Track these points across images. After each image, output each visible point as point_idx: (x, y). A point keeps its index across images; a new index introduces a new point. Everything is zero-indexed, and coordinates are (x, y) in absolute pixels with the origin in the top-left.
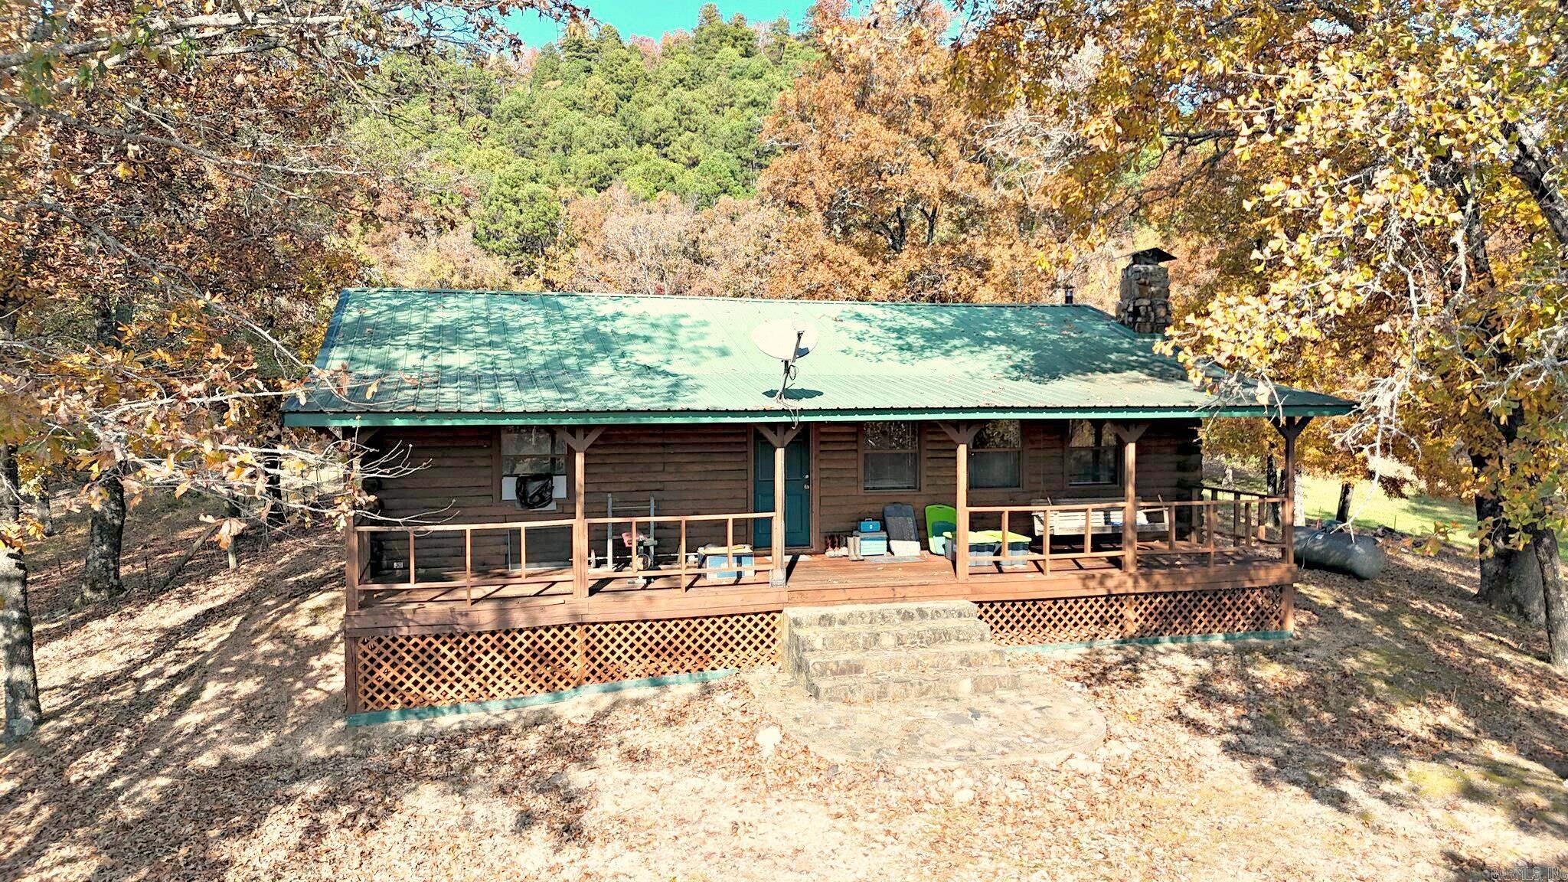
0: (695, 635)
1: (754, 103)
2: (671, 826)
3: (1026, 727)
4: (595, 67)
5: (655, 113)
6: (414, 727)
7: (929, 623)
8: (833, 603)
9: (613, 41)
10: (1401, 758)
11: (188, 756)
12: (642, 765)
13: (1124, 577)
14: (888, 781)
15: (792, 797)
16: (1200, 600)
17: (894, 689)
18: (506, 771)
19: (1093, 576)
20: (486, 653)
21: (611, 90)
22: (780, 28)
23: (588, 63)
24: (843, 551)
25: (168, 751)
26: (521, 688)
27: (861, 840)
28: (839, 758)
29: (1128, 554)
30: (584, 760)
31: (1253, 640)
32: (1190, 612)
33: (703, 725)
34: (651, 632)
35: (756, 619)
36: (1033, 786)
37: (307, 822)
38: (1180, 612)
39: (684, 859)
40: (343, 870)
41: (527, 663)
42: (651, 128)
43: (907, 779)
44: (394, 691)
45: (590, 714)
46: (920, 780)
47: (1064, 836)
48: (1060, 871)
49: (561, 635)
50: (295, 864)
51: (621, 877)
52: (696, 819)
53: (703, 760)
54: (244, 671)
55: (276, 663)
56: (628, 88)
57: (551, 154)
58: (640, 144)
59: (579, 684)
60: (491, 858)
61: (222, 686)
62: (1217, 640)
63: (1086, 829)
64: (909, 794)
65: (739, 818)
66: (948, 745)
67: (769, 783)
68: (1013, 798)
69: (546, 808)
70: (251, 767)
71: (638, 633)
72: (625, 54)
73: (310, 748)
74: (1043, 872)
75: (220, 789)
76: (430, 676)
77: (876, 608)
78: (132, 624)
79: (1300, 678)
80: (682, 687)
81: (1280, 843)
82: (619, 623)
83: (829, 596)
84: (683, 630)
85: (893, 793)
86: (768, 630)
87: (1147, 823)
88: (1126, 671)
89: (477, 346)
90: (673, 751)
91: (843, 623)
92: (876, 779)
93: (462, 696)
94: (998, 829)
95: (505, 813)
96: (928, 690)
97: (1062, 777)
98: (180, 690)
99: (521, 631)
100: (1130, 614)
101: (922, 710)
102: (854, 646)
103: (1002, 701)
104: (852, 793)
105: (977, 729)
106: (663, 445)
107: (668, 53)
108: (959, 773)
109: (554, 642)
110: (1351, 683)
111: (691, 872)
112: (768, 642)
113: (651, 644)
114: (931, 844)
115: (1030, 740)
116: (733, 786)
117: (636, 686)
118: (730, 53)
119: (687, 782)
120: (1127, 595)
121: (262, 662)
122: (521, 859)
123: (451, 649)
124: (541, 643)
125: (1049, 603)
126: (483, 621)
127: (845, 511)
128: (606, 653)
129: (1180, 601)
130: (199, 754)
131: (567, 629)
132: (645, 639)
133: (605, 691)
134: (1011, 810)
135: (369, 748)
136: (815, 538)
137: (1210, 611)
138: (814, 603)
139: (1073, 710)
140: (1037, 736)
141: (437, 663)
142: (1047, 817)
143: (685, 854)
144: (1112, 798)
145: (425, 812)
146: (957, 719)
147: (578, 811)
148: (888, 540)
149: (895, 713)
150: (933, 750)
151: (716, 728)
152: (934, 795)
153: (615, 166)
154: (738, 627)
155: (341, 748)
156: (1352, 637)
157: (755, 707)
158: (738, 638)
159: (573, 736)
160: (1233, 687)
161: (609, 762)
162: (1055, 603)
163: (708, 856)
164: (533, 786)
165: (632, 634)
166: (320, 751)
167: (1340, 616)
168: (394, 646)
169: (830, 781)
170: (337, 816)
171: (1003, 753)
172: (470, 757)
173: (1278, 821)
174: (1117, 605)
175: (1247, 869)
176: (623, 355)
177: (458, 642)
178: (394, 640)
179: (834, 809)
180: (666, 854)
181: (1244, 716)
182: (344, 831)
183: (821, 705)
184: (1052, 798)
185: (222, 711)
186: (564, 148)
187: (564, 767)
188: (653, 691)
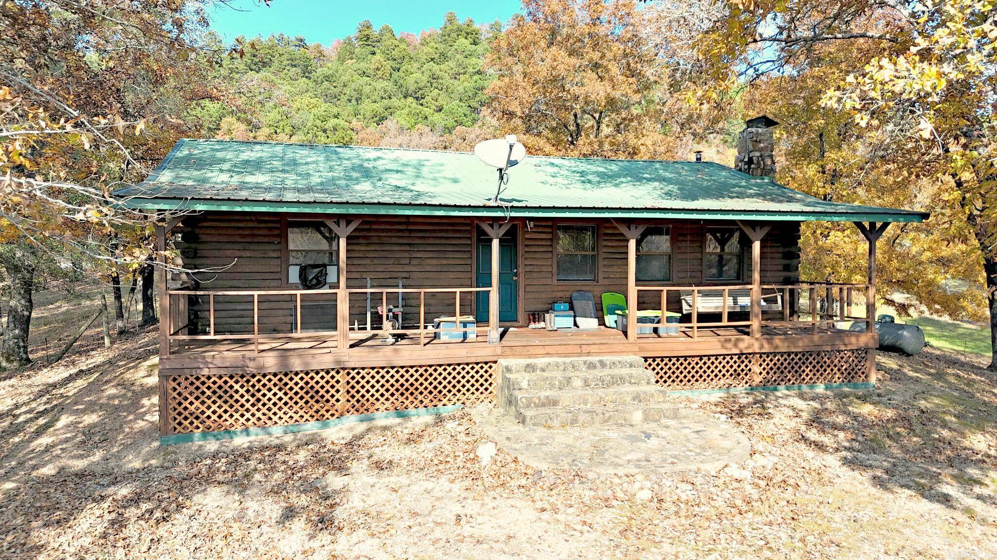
0: (431, 379)
1: (479, 72)
2: (406, 518)
3: (688, 444)
4: (378, 51)
5: (415, 77)
6: (212, 446)
7: (607, 371)
8: (536, 356)
9: (389, 34)
10: (981, 469)
11: (35, 467)
12: (386, 472)
13: (753, 341)
14: (582, 483)
15: (505, 495)
16: (807, 359)
17: (582, 418)
18: (278, 477)
19: (730, 340)
20: (270, 390)
21: (388, 65)
22: (496, 27)
23: (373, 49)
24: (542, 324)
25: (21, 464)
26: (296, 417)
27: (562, 529)
28: (543, 466)
29: (755, 323)
30: (341, 469)
31: (846, 389)
32: (800, 367)
33: (436, 443)
34: (397, 376)
35: (477, 367)
36: (699, 488)
37: (114, 515)
38: (793, 368)
39: (415, 544)
40: (134, 553)
41: (302, 398)
42: (412, 88)
43: (598, 482)
44: (197, 418)
45: (349, 437)
46: (608, 482)
47: (729, 526)
48: (731, 555)
49: (328, 377)
50: (96, 548)
51: (362, 558)
52: (426, 512)
53: (435, 468)
54: (91, 408)
55: (116, 402)
56: (398, 63)
57: (349, 104)
58: (405, 97)
59: (342, 415)
60: (257, 543)
61: (72, 418)
62: (820, 389)
63: (746, 521)
64: (600, 493)
65: (461, 512)
66: (629, 457)
67: (487, 485)
68: (684, 497)
69: (306, 504)
70: (81, 475)
71: (388, 377)
72: (397, 43)
73: (130, 462)
74: (716, 555)
75: (52, 490)
76: (226, 407)
77: (568, 360)
78: (28, 382)
79: (890, 413)
80: (421, 418)
81: (907, 532)
82: (373, 368)
83: (532, 351)
84: (421, 375)
85: (587, 493)
86: (486, 376)
87: (796, 517)
88: (757, 409)
89: (272, 172)
90: (411, 462)
91: (543, 370)
92: (572, 482)
93: (250, 423)
94: (674, 520)
95: (273, 509)
96: (609, 418)
97: (721, 481)
98: (41, 421)
99: (297, 374)
100: (756, 369)
101: (606, 433)
102: (552, 386)
103: (667, 427)
104: (553, 493)
105: (649, 446)
106: (410, 244)
107: (425, 42)
108: (639, 477)
109: (322, 382)
110: (927, 417)
111: (420, 555)
112: (486, 385)
113: (397, 385)
114: (620, 532)
115: (693, 454)
116: (458, 488)
117: (386, 417)
118: (463, 42)
119: (421, 484)
120: (754, 353)
121: (106, 402)
122: (281, 545)
123: (242, 387)
124: (312, 383)
125: (697, 359)
126: (267, 365)
127: (544, 295)
128: (363, 391)
129: (793, 359)
130: (44, 465)
131: (333, 373)
132: (392, 381)
133: (362, 421)
134: (682, 506)
135: (175, 463)
136: (521, 316)
137: (814, 367)
138: (520, 356)
139: (723, 433)
140: (698, 451)
141: (231, 397)
142: (713, 512)
143: (416, 540)
144: (764, 498)
145: (209, 508)
146: (633, 439)
147: (332, 506)
148: (575, 317)
149: (584, 434)
150: (617, 460)
151: (445, 446)
152: (620, 495)
153: (389, 110)
154: (463, 373)
155: (153, 462)
156: (919, 388)
157: (475, 430)
158: (463, 381)
159: (334, 451)
160: (840, 419)
161: (360, 470)
162: (701, 360)
163: (435, 542)
164: (298, 488)
165: (383, 377)
166: (137, 464)
167: (905, 374)
168: (198, 383)
169: (535, 483)
170: (139, 511)
171: (673, 463)
172: (252, 467)
173: (902, 515)
174: (746, 362)
175: (886, 553)
176: (380, 180)
177: (248, 381)
178: (198, 379)
179: (539, 505)
180: (400, 540)
181: (853, 440)
182: (142, 522)
183: (527, 429)
184: (715, 497)
185: (69, 435)
186: (357, 100)
187: (324, 474)
188: (398, 420)
